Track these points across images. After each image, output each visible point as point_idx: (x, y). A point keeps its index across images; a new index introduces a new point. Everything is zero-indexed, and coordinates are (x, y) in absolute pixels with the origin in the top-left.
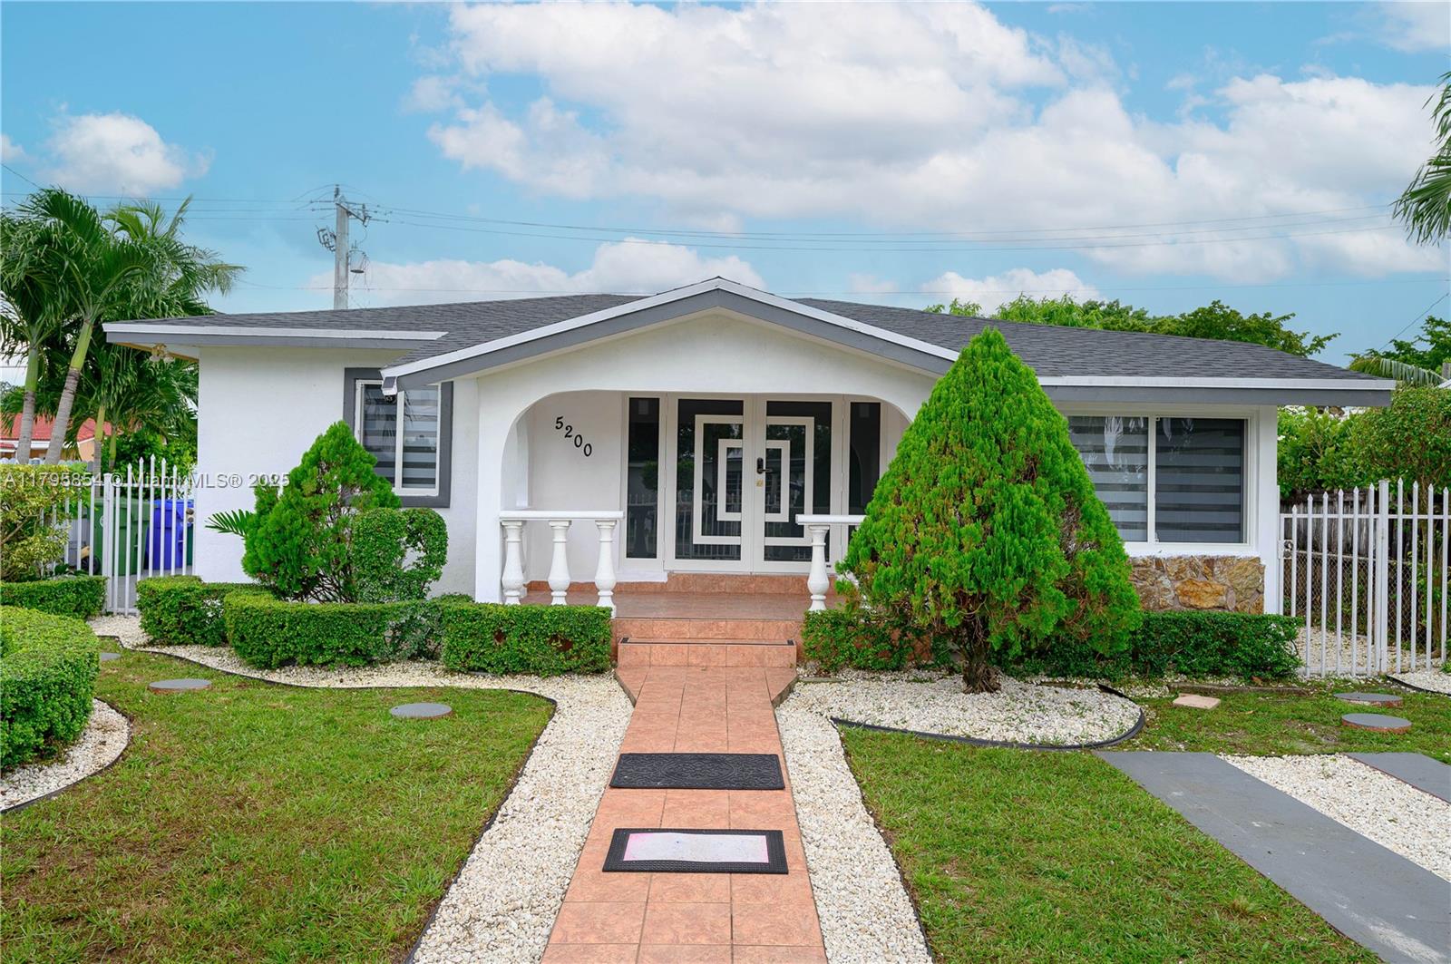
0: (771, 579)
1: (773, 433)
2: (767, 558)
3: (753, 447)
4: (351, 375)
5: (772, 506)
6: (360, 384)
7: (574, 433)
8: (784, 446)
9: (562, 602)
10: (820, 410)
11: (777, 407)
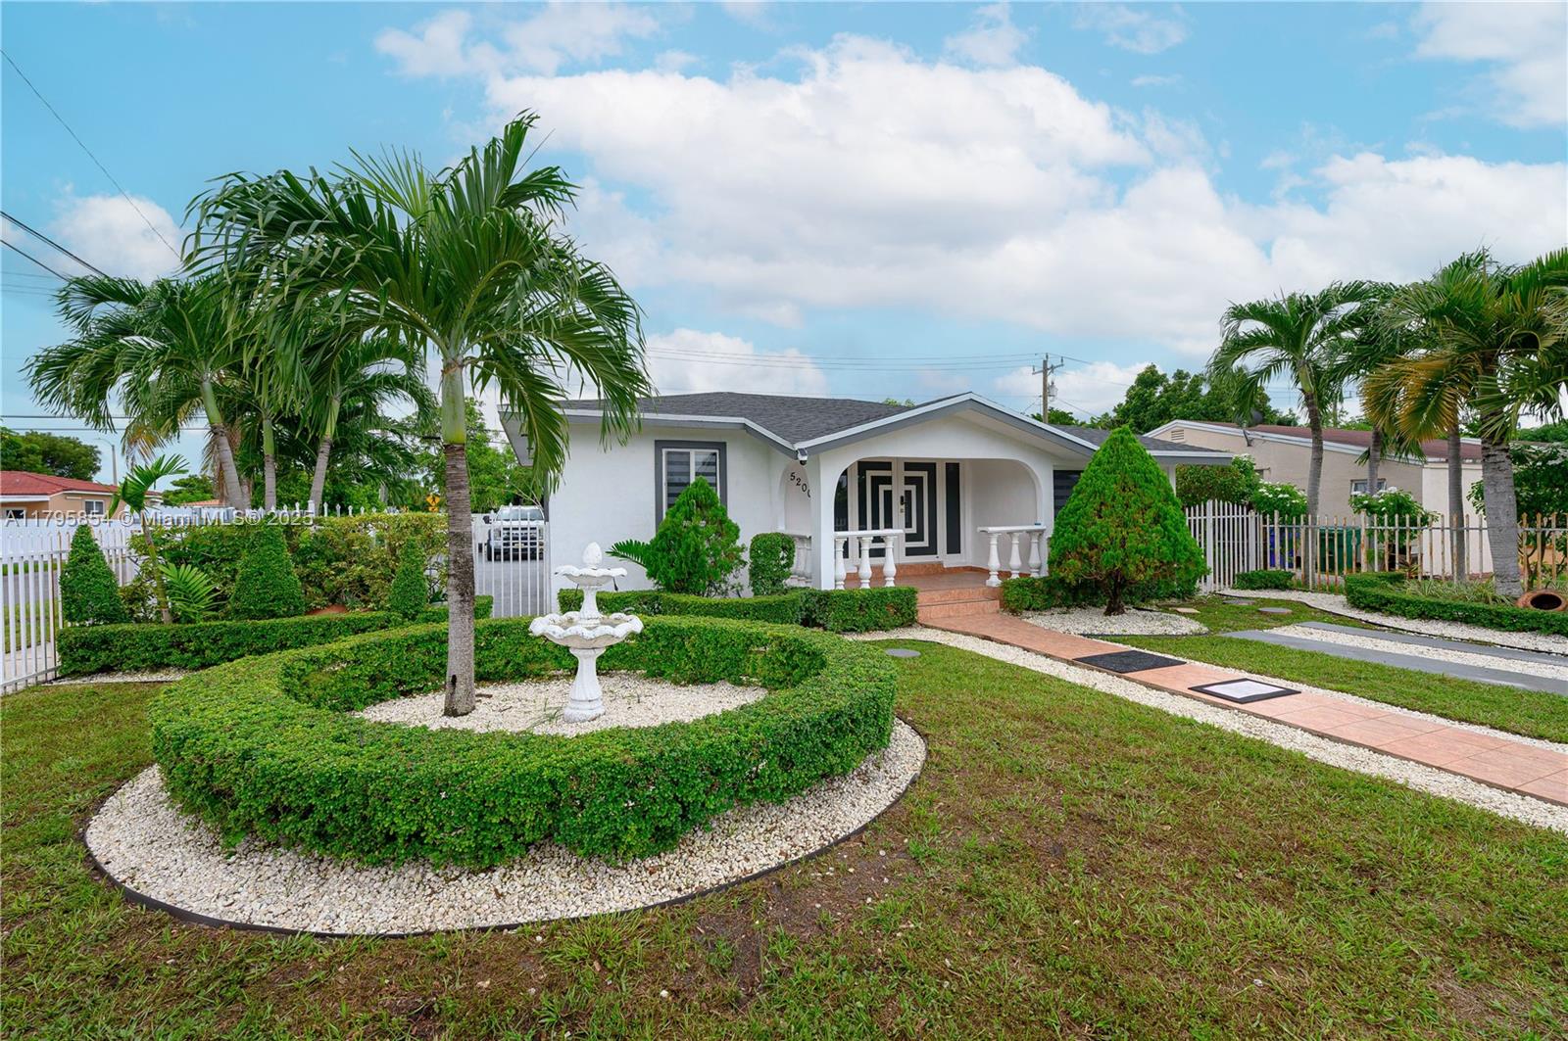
0: (911, 566)
1: (908, 481)
2: (907, 555)
3: (898, 489)
4: (659, 445)
5: (908, 525)
6: (664, 451)
7: (801, 483)
8: (913, 488)
9: (867, 587)
10: (930, 467)
11: (910, 465)
